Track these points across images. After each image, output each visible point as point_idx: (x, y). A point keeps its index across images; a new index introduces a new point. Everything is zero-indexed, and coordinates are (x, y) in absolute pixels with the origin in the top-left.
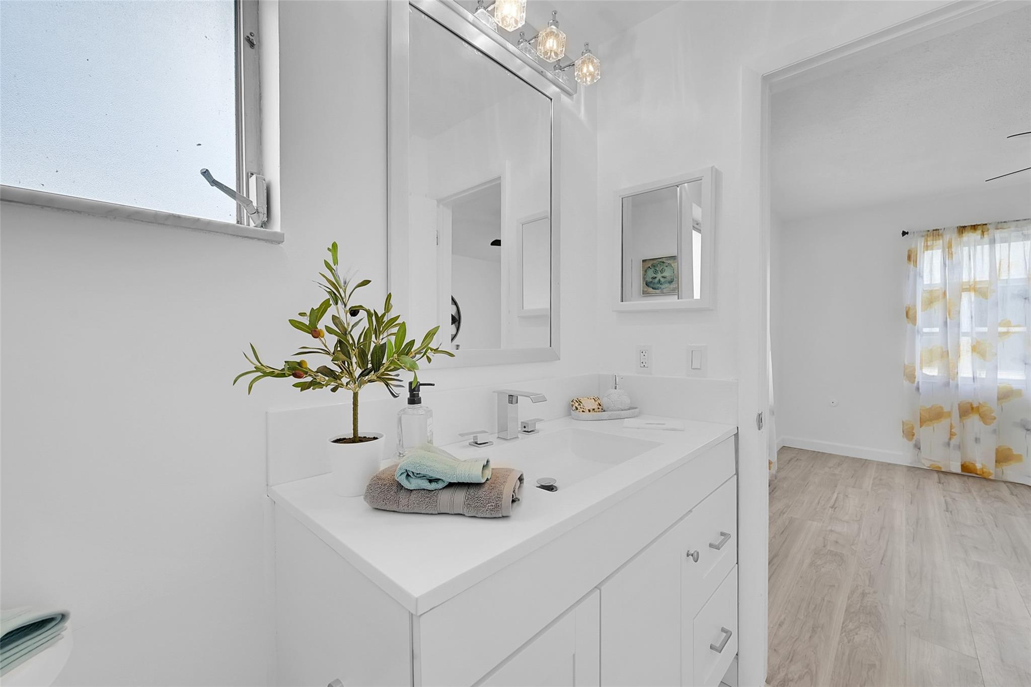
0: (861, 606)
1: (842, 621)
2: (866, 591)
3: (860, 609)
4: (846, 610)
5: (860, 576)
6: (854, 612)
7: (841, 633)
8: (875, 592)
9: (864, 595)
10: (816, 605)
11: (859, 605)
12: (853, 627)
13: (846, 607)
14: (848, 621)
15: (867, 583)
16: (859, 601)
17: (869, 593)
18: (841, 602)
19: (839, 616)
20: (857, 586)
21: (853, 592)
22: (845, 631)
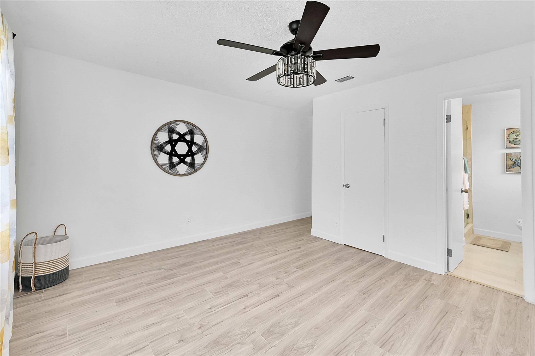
0: (484, 322)
1: (495, 316)
2: (479, 330)
3: (485, 320)
4: (492, 320)
5: (482, 342)
6: (488, 319)
7: (495, 310)
8: (473, 329)
9: (481, 328)
10: (511, 324)
11: (485, 322)
12: (489, 312)
13: (492, 321)
14: (491, 315)
15: (477, 336)
16: (485, 324)
17: (477, 328)
18: (496, 325)
19: (496, 317)
20: (485, 334)
21: (488, 330)
22: (493, 311)
